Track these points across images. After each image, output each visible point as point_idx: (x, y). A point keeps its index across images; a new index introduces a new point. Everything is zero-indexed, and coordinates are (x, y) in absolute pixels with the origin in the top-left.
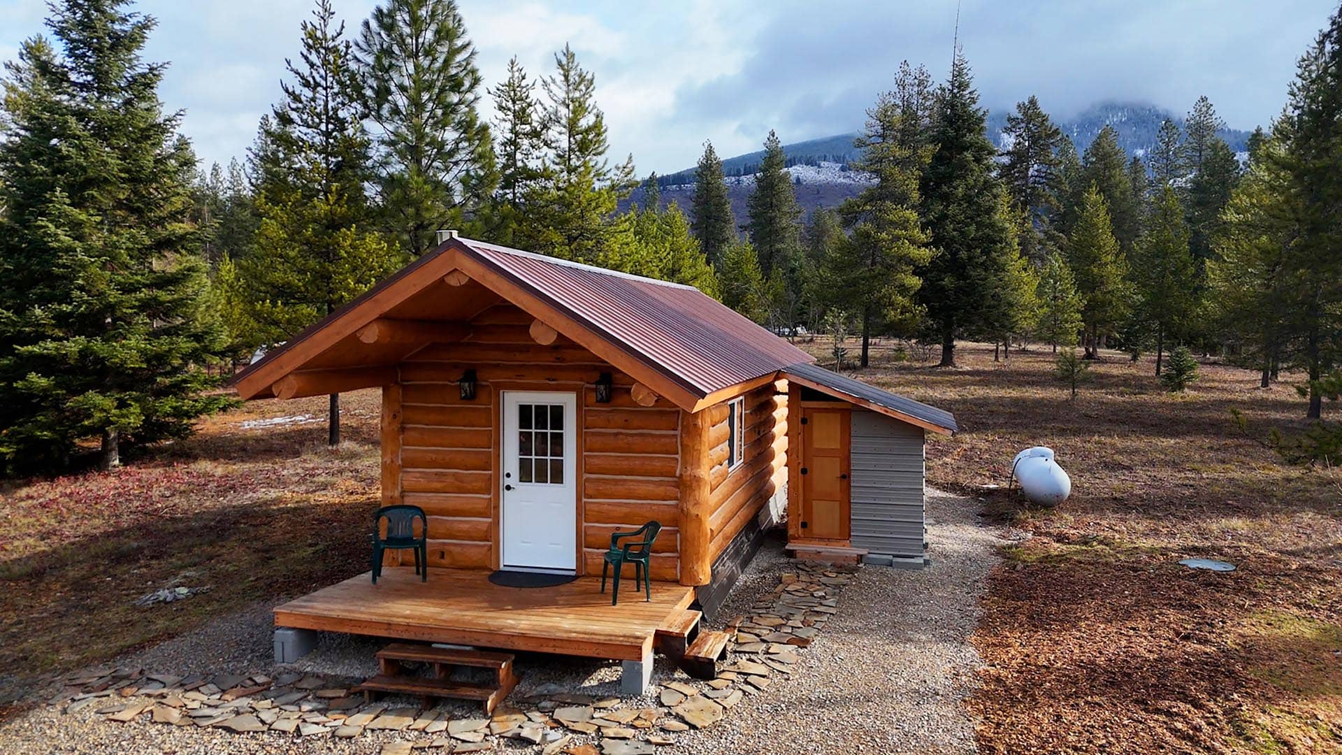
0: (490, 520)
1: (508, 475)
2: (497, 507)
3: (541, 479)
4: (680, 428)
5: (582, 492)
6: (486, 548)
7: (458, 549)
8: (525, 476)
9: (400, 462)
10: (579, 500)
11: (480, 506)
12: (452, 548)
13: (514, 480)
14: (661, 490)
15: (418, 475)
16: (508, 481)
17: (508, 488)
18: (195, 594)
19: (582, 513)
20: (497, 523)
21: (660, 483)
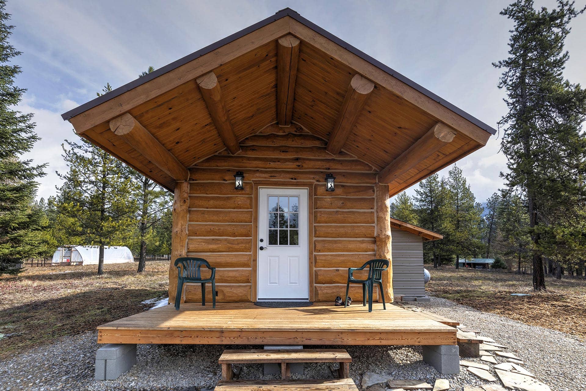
0: (250, 269)
1: (262, 240)
2: (255, 260)
3: (284, 242)
4: (375, 208)
5: (313, 248)
6: (248, 287)
7: (228, 289)
8: (273, 241)
9: (187, 232)
10: (311, 253)
11: (244, 260)
12: (223, 288)
13: (265, 244)
14: (364, 246)
15: (201, 240)
16: (261, 244)
17: (262, 248)
18: (10, 337)
19: (313, 261)
20: (255, 271)
21: (363, 242)
